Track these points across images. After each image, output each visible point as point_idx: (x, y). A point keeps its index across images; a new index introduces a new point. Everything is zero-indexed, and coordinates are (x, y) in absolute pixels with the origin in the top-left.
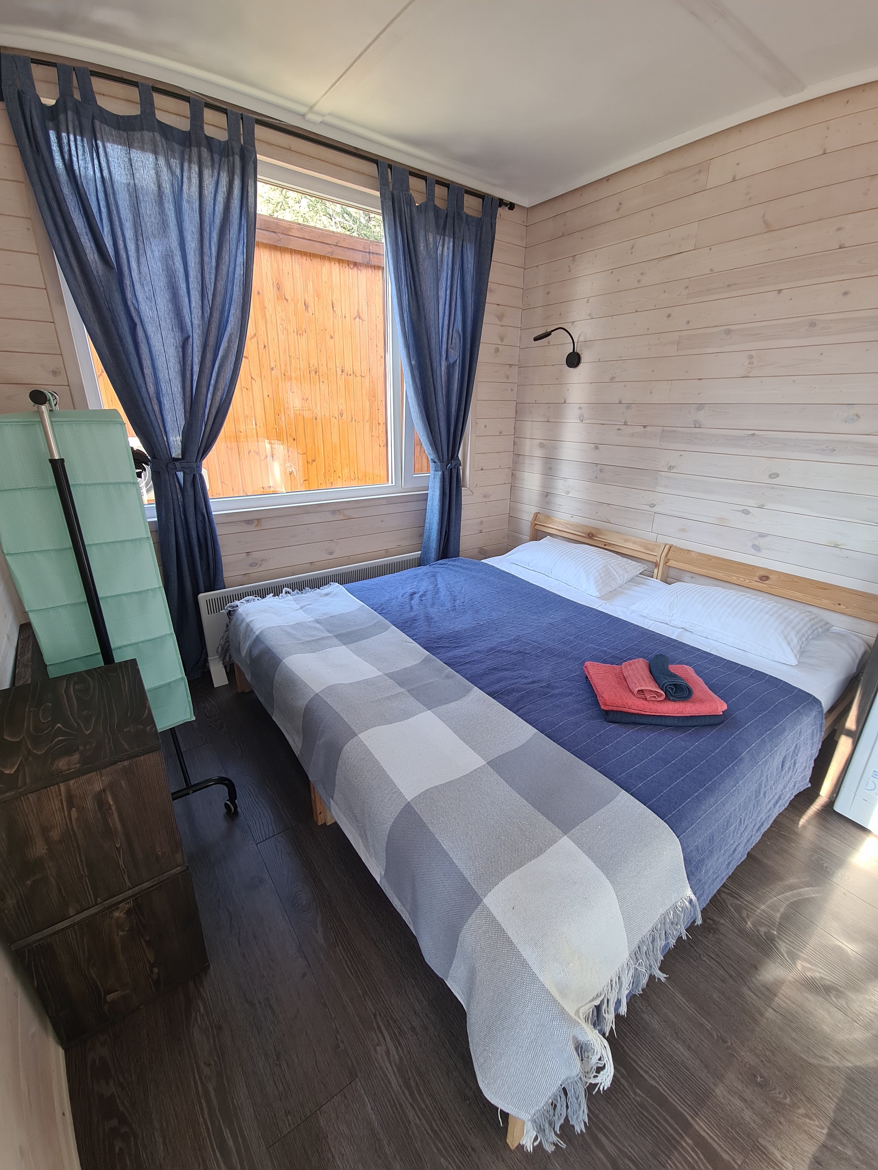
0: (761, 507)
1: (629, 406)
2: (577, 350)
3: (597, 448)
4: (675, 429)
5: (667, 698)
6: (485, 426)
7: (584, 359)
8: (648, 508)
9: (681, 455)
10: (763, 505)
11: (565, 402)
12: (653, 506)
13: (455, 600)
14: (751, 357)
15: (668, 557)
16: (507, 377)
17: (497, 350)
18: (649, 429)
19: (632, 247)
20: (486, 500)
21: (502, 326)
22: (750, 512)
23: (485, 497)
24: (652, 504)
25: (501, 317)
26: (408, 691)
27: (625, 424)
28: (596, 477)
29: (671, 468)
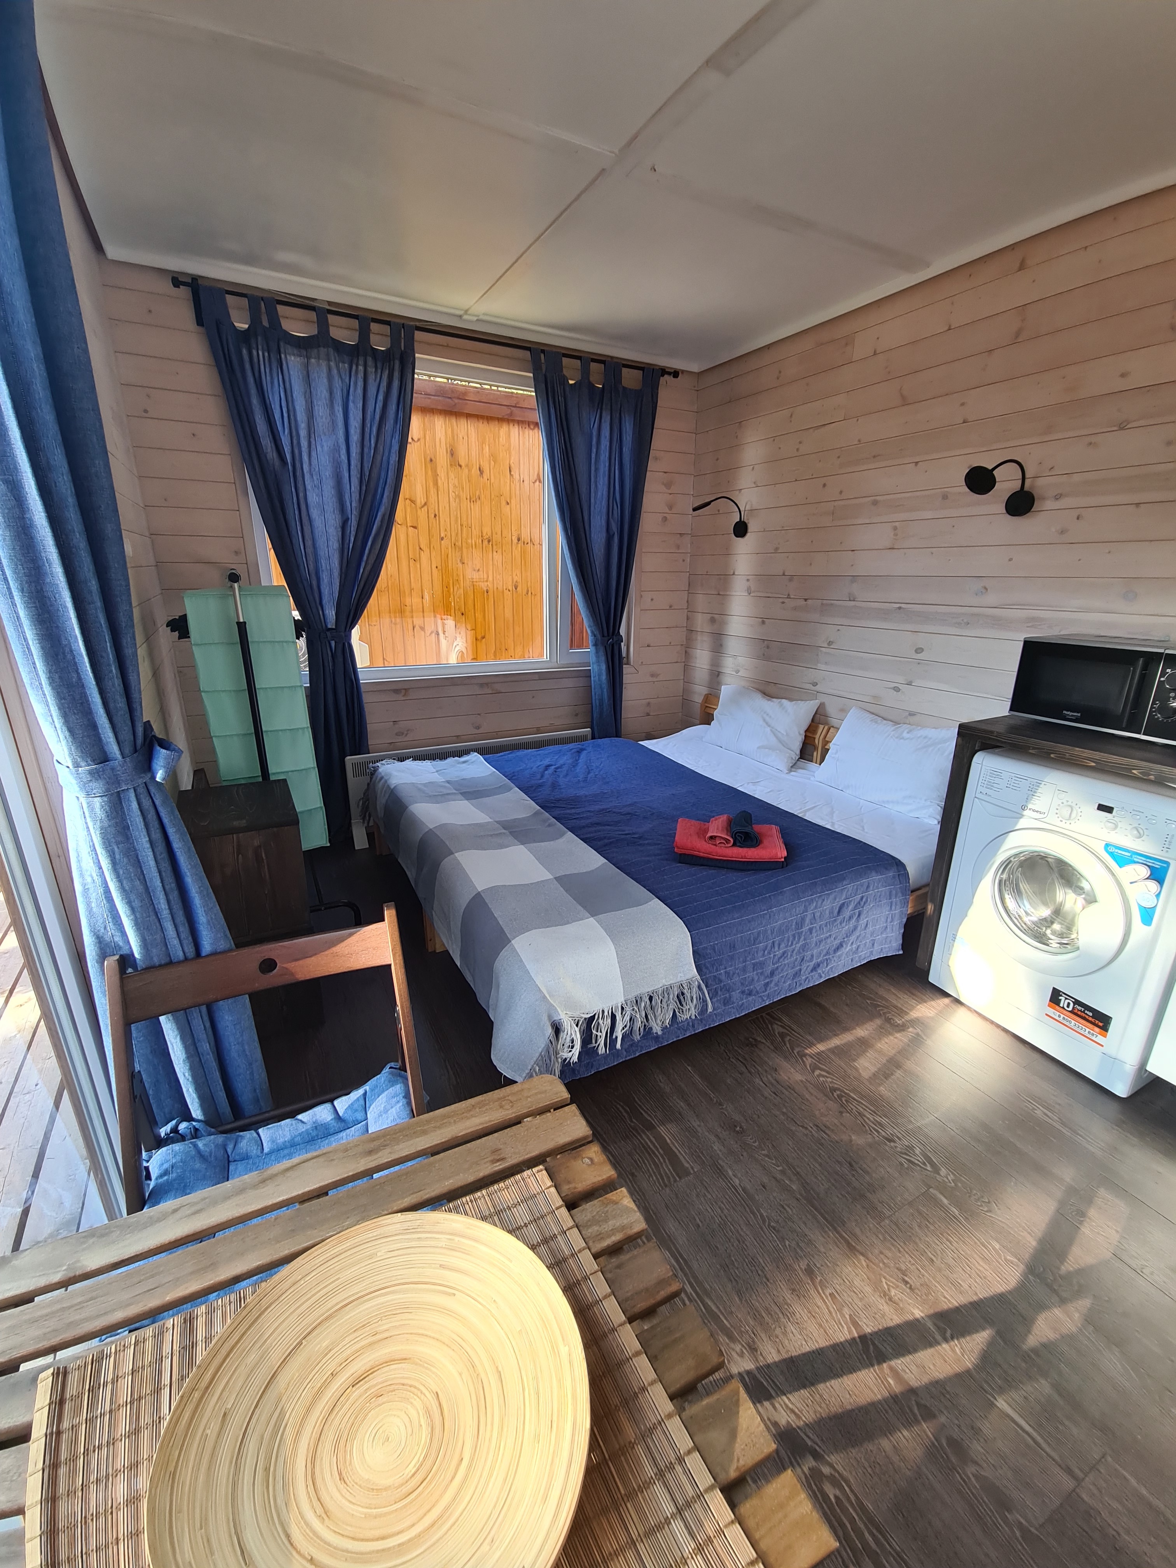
0: (910, 684)
1: (791, 578)
2: (745, 518)
3: (763, 622)
4: (833, 602)
5: (734, 845)
6: (652, 600)
7: (751, 527)
8: (810, 687)
9: (838, 630)
10: (911, 682)
11: (734, 574)
12: (815, 684)
13: (589, 773)
14: (895, 528)
15: (827, 739)
16: (678, 547)
17: (665, 519)
18: (809, 602)
19: (791, 416)
20: (655, 679)
21: (670, 494)
22: (900, 689)
23: (652, 675)
25: (668, 485)
26: (511, 833)
27: (789, 597)
28: (764, 655)
29: (830, 643)
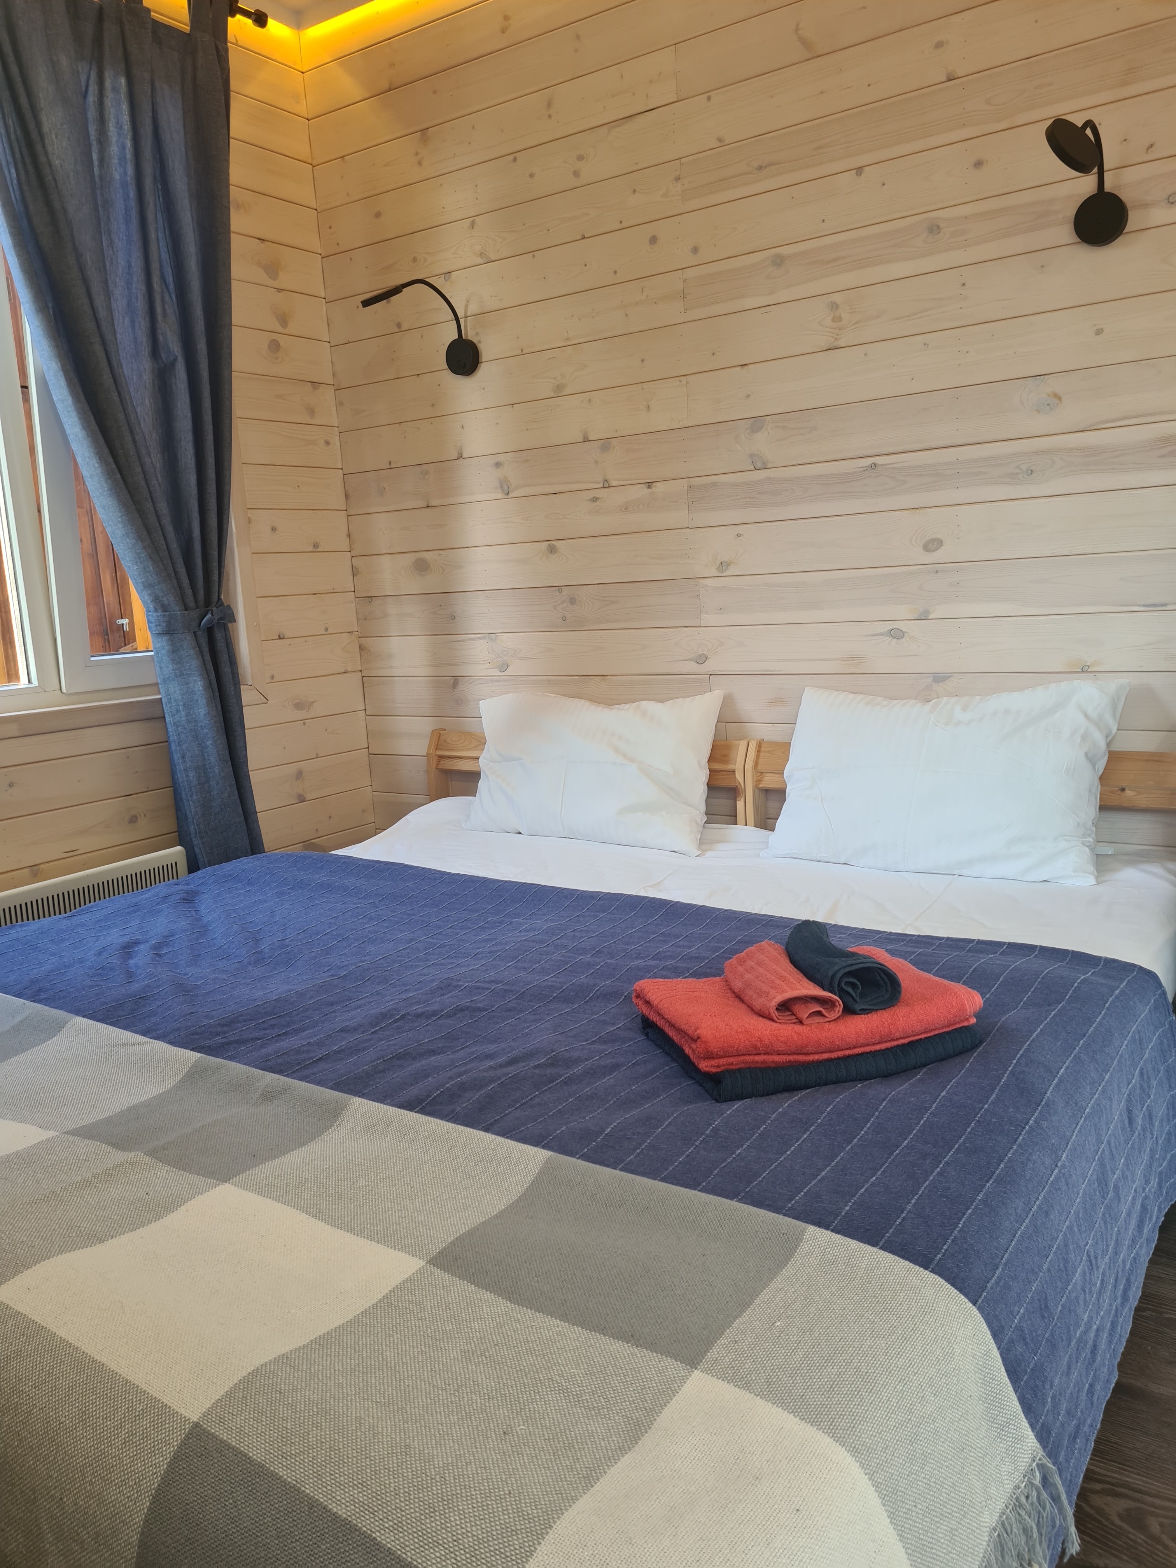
0: (924, 617)
1: (606, 444)
2: (470, 334)
3: (552, 550)
4: (715, 479)
5: (848, 1011)
6: (274, 529)
7: (487, 351)
8: (692, 666)
9: (739, 535)
10: (927, 612)
11: (460, 456)
12: (702, 659)
13: (257, 941)
14: (834, 306)
15: (760, 768)
16: (312, 412)
17: (275, 346)
18: (659, 488)
19: (549, 105)
20: (303, 714)
21: (280, 290)
22: (904, 633)
23: (299, 706)
24: (700, 656)
25: (272, 269)
26: (152, 1153)
27: (606, 484)
28: (564, 619)
29: (723, 566)
